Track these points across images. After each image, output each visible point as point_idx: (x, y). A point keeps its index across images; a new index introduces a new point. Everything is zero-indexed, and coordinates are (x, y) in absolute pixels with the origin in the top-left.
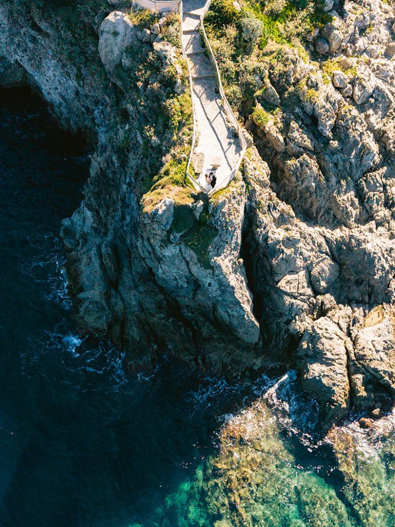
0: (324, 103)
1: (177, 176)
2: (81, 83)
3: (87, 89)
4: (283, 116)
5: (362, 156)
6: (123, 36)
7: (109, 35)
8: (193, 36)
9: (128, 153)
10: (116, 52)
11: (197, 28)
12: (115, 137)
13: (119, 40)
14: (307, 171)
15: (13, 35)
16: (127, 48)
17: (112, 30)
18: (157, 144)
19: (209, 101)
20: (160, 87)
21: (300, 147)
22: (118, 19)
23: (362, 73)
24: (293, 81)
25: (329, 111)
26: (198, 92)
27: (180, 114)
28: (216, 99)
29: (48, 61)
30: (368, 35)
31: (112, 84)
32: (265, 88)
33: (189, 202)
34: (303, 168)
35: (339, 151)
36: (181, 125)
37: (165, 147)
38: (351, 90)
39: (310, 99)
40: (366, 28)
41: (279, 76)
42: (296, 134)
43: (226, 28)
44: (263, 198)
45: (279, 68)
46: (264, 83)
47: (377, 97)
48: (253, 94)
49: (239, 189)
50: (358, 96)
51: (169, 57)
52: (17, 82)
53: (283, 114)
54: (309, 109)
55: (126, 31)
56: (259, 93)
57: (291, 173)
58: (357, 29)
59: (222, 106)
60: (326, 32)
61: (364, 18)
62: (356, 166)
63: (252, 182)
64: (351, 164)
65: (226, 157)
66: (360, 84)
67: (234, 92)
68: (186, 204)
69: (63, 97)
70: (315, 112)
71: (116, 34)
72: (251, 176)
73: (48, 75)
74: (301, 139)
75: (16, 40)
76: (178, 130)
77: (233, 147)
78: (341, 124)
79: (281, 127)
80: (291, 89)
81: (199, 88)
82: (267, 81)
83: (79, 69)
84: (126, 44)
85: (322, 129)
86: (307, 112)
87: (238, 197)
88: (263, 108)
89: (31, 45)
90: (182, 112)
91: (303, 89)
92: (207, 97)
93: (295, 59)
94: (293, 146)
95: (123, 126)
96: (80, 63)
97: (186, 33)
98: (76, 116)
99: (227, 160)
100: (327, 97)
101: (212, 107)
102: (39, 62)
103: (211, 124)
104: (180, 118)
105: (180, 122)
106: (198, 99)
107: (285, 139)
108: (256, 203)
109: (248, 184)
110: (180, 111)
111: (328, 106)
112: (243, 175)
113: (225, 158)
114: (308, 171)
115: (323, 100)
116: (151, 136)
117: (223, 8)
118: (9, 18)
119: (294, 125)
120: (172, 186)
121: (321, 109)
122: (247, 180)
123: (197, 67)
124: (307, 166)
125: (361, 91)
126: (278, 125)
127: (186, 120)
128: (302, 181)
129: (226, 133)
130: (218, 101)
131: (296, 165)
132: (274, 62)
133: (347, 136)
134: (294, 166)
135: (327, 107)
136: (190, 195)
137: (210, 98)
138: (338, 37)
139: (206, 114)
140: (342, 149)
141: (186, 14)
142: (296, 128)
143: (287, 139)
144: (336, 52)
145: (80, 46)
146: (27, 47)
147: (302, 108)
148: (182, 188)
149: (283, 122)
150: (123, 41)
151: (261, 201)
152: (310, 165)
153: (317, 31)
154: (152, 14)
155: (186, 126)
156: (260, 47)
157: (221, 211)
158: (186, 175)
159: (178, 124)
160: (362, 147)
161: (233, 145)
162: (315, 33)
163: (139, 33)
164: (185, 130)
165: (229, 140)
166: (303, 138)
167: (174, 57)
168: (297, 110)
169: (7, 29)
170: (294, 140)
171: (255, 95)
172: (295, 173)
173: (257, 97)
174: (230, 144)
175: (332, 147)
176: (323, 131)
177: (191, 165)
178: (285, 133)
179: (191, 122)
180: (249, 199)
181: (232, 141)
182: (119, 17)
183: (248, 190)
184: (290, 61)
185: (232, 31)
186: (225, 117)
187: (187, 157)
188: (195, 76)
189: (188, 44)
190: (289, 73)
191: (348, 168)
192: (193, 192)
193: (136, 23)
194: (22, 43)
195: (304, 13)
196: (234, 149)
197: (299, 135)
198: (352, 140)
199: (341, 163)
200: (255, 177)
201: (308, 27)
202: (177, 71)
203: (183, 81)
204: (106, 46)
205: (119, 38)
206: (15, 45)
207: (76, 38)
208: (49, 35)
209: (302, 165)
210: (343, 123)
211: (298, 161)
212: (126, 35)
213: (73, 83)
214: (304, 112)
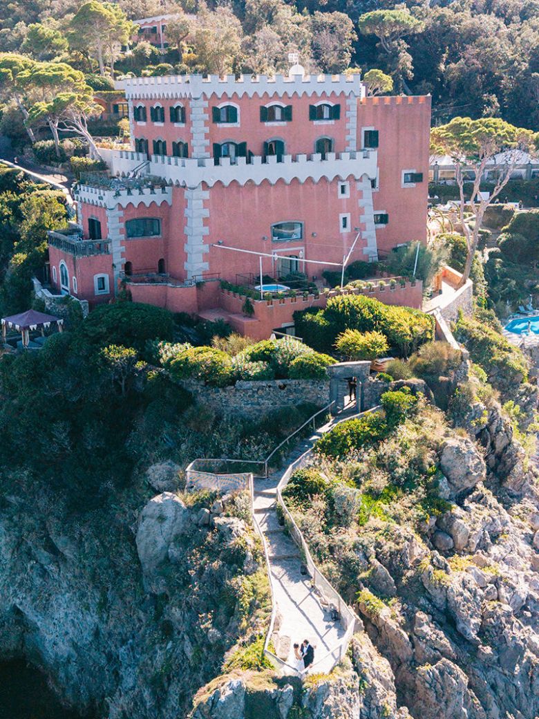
0: (461, 590)
1: (250, 657)
2: (105, 616)
3: (112, 624)
4: (403, 608)
5: (532, 677)
6: (172, 521)
7: (153, 521)
8: (268, 514)
9: (169, 685)
10: (161, 542)
11: (272, 506)
12: (150, 662)
13: (167, 526)
14: (451, 680)
15: (15, 574)
16: (176, 536)
17: (157, 513)
18: (215, 640)
19: (293, 582)
20: (223, 566)
21: (435, 649)
22: (166, 500)
23: (506, 572)
24: (410, 564)
25: (470, 601)
26: (276, 573)
27: (252, 594)
28: (303, 581)
29: (60, 596)
30: (504, 543)
31: (150, 595)
32: (372, 568)
33: (271, 688)
34: (445, 676)
35: (494, 663)
36: (253, 606)
37: (229, 639)
38: (494, 591)
39: (439, 584)
40: (498, 535)
41: (390, 556)
42: (426, 629)
43: (312, 499)
44: (389, 701)
45: (389, 546)
46: (369, 563)
47: (533, 610)
48: (357, 576)
49: (349, 680)
50: (507, 598)
51: (235, 529)
52: (9, 650)
53: (403, 605)
54: (439, 601)
55: (176, 513)
56: (364, 575)
57: (427, 685)
58: (486, 532)
59: (312, 587)
60: (445, 522)
61: (494, 520)
62: (526, 695)
63: (368, 675)
64: (517, 690)
65: (323, 642)
66: (506, 584)
67: (329, 570)
68: (266, 691)
69: (75, 646)
70: (449, 605)
71: (162, 519)
72: (366, 665)
73: (57, 616)
74: (435, 636)
75: (18, 578)
76: (249, 613)
77: (334, 631)
78: (491, 623)
79: (402, 621)
80: (410, 573)
81: (277, 570)
82: (373, 560)
83: (104, 595)
84: (175, 531)
85: (463, 628)
86: (438, 606)
87: (349, 692)
88: (372, 594)
89: (38, 581)
90: (254, 591)
91: (427, 569)
92: (289, 579)
93: (410, 537)
94: (424, 646)
95: (163, 646)
96: (107, 582)
97: (258, 511)
98: (91, 675)
99: (326, 646)
100: (463, 582)
101: (299, 589)
102: (47, 600)
103: (297, 606)
104: (251, 599)
105: (251, 604)
106: (277, 581)
107: (410, 637)
108: (378, 712)
109: (363, 677)
110: (251, 590)
111: (467, 594)
112: (353, 663)
113: (323, 644)
114: (454, 681)
115: (458, 585)
116: (207, 629)
117: (306, 478)
118: (13, 552)
119: (421, 615)
120: (240, 670)
121: (457, 596)
122: (360, 670)
123: (274, 546)
124: (450, 673)
125: (510, 592)
126: (397, 618)
127: (261, 601)
128: (446, 702)
129: (322, 615)
130: (307, 582)
131: (433, 672)
132: (381, 539)
133: (503, 639)
134: (431, 674)
135: (465, 594)
136: (270, 679)
137: (295, 579)
138: (464, 527)
139: (289, 596)
140: (498, 659)
141: (257, 494)
142: (425, 621)
143: (414, 637)
144: (464, 551)
145: (109, 558)
146: (32, 585)
147: (430, 601)
148: (257, 673)
149: (404, 615)
150: (172, 527)
151: (386, 705)
152: (455, 672)
153: (434, 520)
154: (213, 492)
155: (260, 608)
156: (361, 523)
157: (323, 704)
158: (263, 655)
159: (248, 605)
160: (528, 664)
161: (333, 628)
162: (431, 522)
163: (194, 517)
164: (259, 612)
165: (326, 623)
166: (438, 635)
167: (243, 529)
168: (422, 601)
169: (9, 566)
170: (424, 638)
171: (358, 578)
172: (432, 686)
173: (363, 580)
174: (328, 627)
175: (483, 653)
176: (466, 631)
177: (270, 644)
178: (409, 630)
179: (269, 603)
180: (367, 702)
181: (332, 624)
182: (167, 498)
183: (364, 687)
184: (403, 539)
185: (320, 504)
186: (318, 599)
187: (264, 635)
188: (272, 555)
189: (261, 522)
190: (404, 550)
191: (514, 696)
192: (276, 674)
193: (191, 504)
194: (27, 580)
195: (413, 497)
196: (337, 633)
197: (431, 631)
198: (511, 644)
199: (501, 684)
200: (373, 669)
201: (422, 513)
202: (246, 543)
203: (255, 556)
204: (147, 536)
205: (167, 525)
206: (17, 585)
207: (105, 547)
208: (66, 560)
209: (442, 673)
210: (493, 622)
211: (436, 668)
212: (176, 519)
213: (92, 619)
214: (434, 606)
